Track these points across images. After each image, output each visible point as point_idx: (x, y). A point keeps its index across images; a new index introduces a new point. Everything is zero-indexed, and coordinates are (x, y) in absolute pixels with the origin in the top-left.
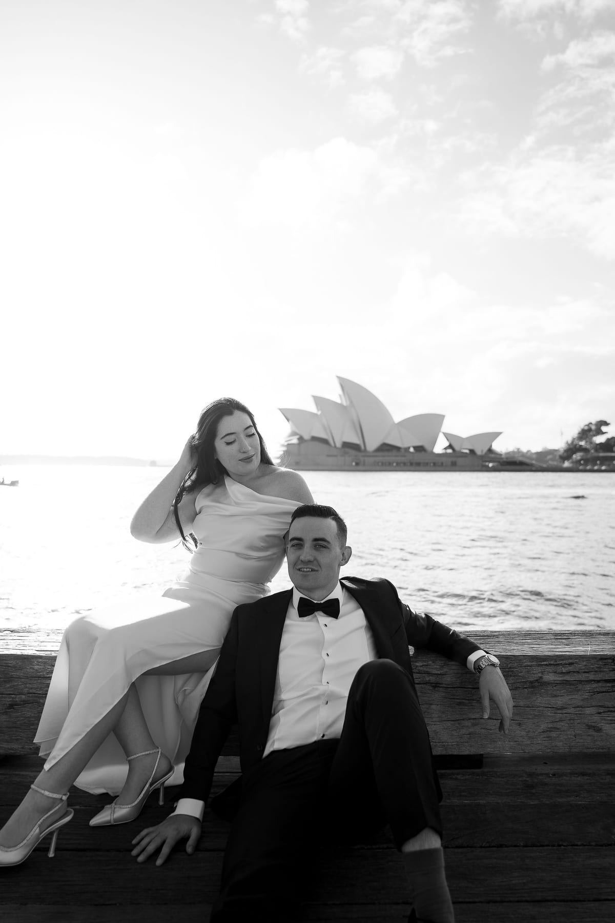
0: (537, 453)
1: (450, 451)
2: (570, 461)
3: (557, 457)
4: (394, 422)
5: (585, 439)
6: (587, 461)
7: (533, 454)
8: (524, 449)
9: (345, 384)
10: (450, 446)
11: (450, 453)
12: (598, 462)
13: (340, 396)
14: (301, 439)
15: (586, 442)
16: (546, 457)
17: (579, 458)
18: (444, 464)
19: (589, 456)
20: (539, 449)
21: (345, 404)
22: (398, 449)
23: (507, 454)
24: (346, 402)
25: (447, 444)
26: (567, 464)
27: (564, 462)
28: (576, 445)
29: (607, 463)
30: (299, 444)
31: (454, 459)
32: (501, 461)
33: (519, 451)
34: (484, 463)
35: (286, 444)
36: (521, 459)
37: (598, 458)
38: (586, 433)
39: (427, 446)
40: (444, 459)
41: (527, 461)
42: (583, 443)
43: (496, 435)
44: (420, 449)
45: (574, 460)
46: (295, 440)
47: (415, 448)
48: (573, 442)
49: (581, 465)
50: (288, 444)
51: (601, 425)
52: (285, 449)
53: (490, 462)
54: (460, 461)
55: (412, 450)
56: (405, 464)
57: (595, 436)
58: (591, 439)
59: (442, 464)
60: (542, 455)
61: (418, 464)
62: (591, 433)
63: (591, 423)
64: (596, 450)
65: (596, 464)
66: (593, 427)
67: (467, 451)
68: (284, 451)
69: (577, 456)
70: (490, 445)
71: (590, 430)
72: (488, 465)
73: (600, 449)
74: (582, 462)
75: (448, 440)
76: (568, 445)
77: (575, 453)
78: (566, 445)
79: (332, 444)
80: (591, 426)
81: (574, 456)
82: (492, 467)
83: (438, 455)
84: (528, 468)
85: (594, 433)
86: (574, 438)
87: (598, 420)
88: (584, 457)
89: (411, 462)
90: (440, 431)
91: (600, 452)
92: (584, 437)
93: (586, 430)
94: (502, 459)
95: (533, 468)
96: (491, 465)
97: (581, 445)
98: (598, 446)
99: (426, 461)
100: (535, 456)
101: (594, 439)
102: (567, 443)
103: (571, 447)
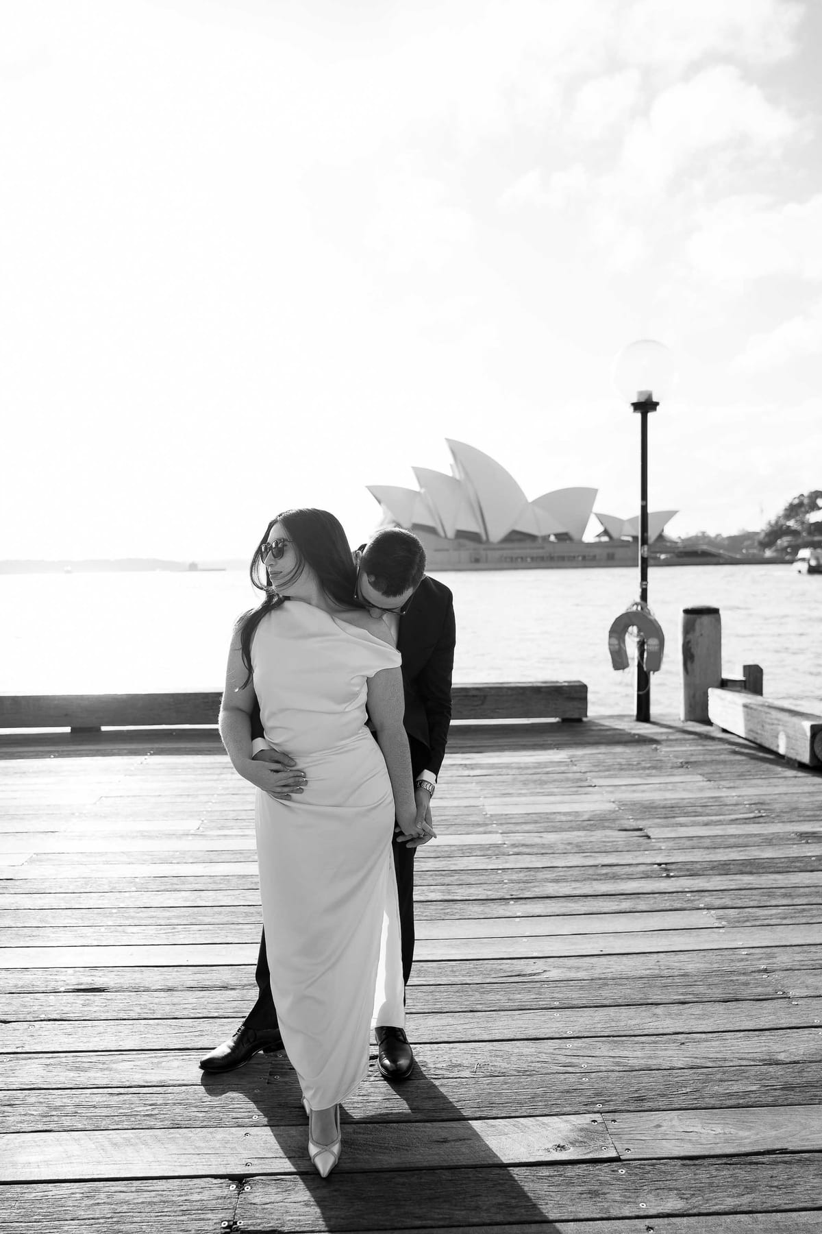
0: (729, 538)
1: (605, 539)
2: (774, 548)
3: (756, 544)
4: (527, 501)
5: (793, 517)
6: (796, 547)
7: (724, 539)
8: (712, 533)
9: (458, 451)
10: (606, 533)
11: (606, 542)
13: (451, 466)
15: (797, 521)
16: (741, 543)
17: (785, 544)
18: (597, 557)
19: (800, 541)
20: (733, 532)
21: (458, 478)
22: (535, 538)
23: (689, 539)
24: (460, 473)
25: (601, 529)
26: (768, 553)
27: (764, 551)
28: (782, 525)
31: (610, 550)
32: (677, 551)
33: (704, 537)
34: (653, 555)
36: (705, 547)
37: (812, 544)
38: (796, 509)
39: (573, 534)
40: (597, 551)
41: (713, 550)
42: (791, 523)
43: (670, 515)
44: (563, 537)
45: (779, 548)
47: (557, 535)
48: (777, 522)
49: (788, 553)
51: (817, 497)
53: (661, 553)
54: (620, 553)
55: (555, 540)
56: (544, 558)
57: (808, 512)
58: (803, 517)
59: (595, 556)
60: (735, 541)
61: (562, 558)
62: (803, 509)
63: (802, 495)
64: (810, 533)
66: (806, 501)
67: (630, 539)
69: (783, 542)
70: (663, 530)
71: (801, 504)
72: (659, 558)
73: (815, 531)
74: (789, 550)
75: (602, 524)
76: (771, 526)
77: (780, 537)
78: (768, 526)
79: (442, 534)
80: (802, 498)
81: (779, 542)
82: (664, 559)
83: (590, 545)
84: (715, 560)
85: (807, 508)
86: (780, 517)
87: (813, 490)
88: (793, 543)
89: (552, 555)
90: (591, 512)
91: (814, 536)
92: (793, 514)
93: (796, 506)
94: (678, 548)
95: (721, 561)
96: (663, 557)
97: (789, 526)
98: (812, 527)
99: (572, 555)
100: (726, 542)
101: (808, 516)
102: (769, 523)
103: (775, 529)
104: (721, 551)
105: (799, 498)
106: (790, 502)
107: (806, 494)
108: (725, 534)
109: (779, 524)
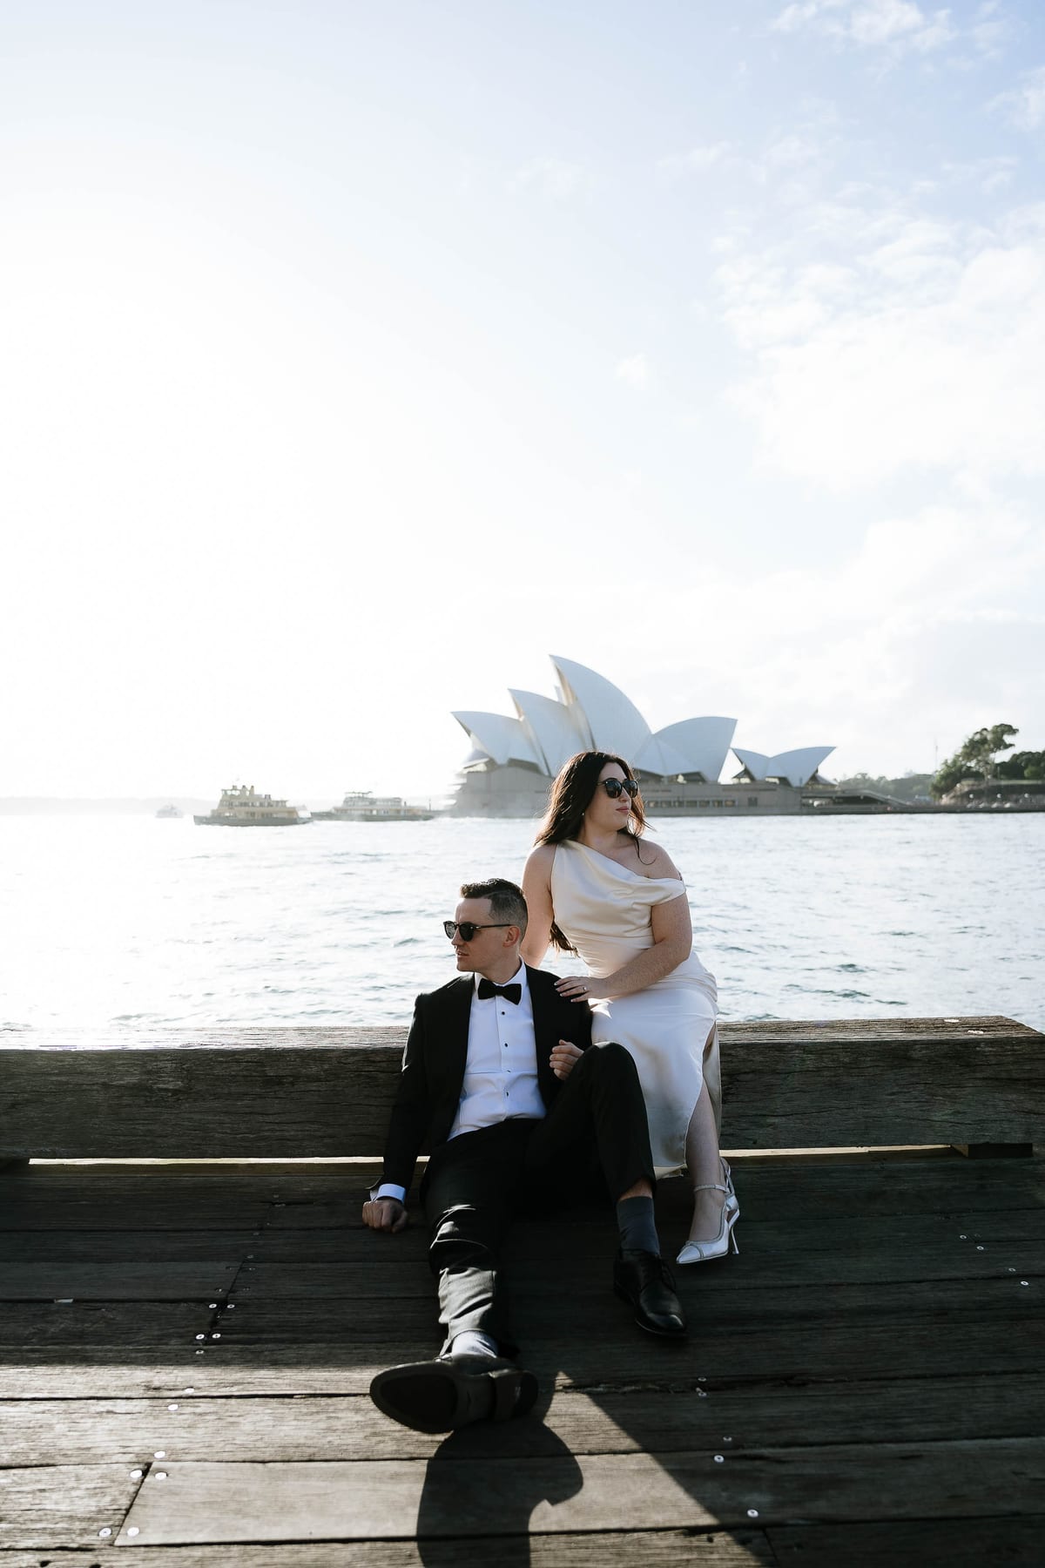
0: (895, 781)
1: (746, 780)
2: (952, 795)
3: (930, 789)
4: (650, 732)
5: (976, 757)
6: (979, 794)
7: (887, 782)
8: (874, 775)
9: (566, 671)
10: (746, 773)
11: (746, 784)
12: (999, 796)
13: (556, 688)
14: (491, 763)
15: (979, 761)
16: (911, 788)
17: (966, 789)
18: (737, 803)
19: (983, 786)
20: (900, 775)
21: (565, 703)
22: (657, 778)
23: (847, 783)
24: (567, 698)
25: (741, 768)
26: (945, 800)
27: (941, 797)
28: (962, 766)
29: (1014, 797)
30: (488, 772)
31: (753, 795)
32: (834, 796)
33: (864, 779)
34: (804, 801)
35: (466, 771)
36: (867, 792)
37: (999, 789)
38: (977, 746)
39: (707, 774)
40: (735, 796)
41: (877, 795)
42: (972, 764)
43: (825, 752)
44: (694, 778)
45: (958, 793)
46: (481, 767)
47: (685, 775)
48: (955, 762)
49: (970, 800)
50: (469, 772)
51: (1003, 733)
52: (464, 781)
53: (814, 798)
54: (764, 797)
55: (681, 779)
56: (669, 803)
57: (992, 751)
58: (988, 756)
59: (734, 802)
60: (904, 785)
61: (693, 804)
62: (986, 746)
63: (986, 729)
64: (995, 776)
65: (995, 800)
66: (989, 737)
67: (776, 781)
68: (463, 784)
69: (963, 786)
70: (815, 770)
71: (984, 741)
72: (813, 804)
73: (1001, 773)
74: (971, 796)
75: (742, 763)
76: (948, 766)
77: (959, 782)
78: (944, 766)
79: (546, 773)
80: (985, 733)
81: (958, 785)
82: (818, 805)
83: (727, 788)
84: (880, 807)
85: (992, 746)
86: (959, 756)
87: (998, 724)
88: (975, 788)
89: (681, 799)
90: (729, 748)
91: (1001, 779)
92: (973, 753)
93: (977, 742)
94: (836, 792)
95: (889, 809)
96: (816, 803)
97: (970, 767)
98: (999, 768)
99: (706, 799)
100: (891, 787)
101: (992, 756)
102: (946, 762)
103: (953, 770)
104: (889, 797)
105: (980, 733)
106: (970, 737)
107: (989, 728)
108: (890, 777)
109: (959, 764)
